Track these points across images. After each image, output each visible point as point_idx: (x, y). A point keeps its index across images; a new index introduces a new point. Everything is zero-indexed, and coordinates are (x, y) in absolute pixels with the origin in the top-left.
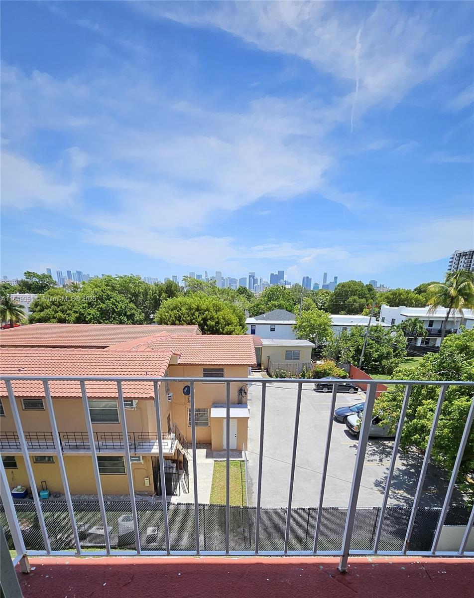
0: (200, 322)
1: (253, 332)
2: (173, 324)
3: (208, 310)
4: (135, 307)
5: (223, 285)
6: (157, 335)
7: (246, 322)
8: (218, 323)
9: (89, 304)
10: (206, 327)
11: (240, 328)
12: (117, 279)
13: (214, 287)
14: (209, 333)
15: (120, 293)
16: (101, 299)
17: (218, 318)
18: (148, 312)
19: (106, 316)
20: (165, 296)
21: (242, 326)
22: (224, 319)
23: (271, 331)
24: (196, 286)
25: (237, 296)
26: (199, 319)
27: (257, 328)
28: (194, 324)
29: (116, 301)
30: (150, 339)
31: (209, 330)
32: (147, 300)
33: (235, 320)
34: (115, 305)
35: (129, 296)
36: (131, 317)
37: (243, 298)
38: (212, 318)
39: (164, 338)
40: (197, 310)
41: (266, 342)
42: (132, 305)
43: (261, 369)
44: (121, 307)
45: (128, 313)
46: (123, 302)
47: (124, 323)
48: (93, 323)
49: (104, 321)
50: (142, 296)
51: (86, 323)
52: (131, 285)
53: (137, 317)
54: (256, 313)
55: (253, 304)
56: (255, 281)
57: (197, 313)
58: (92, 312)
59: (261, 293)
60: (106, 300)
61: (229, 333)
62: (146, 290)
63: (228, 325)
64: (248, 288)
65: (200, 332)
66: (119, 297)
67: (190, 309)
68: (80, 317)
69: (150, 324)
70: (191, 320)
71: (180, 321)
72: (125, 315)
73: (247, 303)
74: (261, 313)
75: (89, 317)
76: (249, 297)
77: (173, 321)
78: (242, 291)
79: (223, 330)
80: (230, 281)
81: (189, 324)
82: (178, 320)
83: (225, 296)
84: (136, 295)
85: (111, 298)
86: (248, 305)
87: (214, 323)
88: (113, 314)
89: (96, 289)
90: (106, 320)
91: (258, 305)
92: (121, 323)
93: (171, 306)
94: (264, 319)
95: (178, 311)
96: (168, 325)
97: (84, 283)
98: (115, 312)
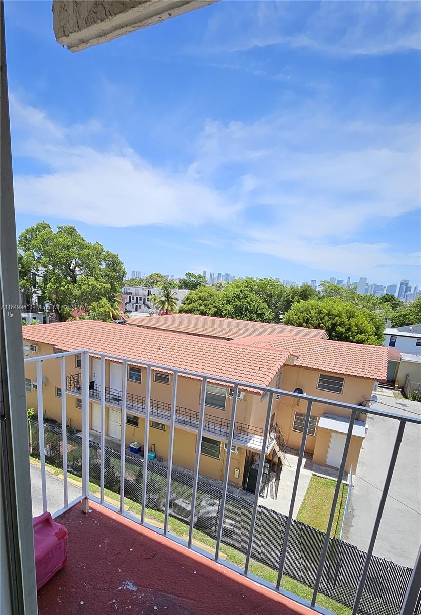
0: (328, 327)
1: (392, 344)
2: (300, 326)
3: (339, 315)
4: (267, 307)
5: (367, 291)
6: (280, 335)
7: (384, 332)
8: (349, 330)
9: (228, 301)
10: (334, 333)
11: (374, 338)
12: (257, 281)
13: (353, 293)
14: (336, 339)
15: (256, 293)
16: (238, 297)
17: (350, 325)
18: (278, 312)
19: (239, 313)
20: (297, 299)
21: (379, 335)
22: (357, 326)
23: (417, 345)
24: (333, 291)
25: (380, 303)
26: (328, 324)
27: (398, 341)
28: (322, 328)
29: (251, 300)
30: (272, 338)
31: (336, 336)
32: (280, 302)
33: (371, 328)
34: (249, 303)
35: (264, 296)
36: (260, 315)
37: (387, 306)
38: (342, 324)
39: (286, 338)
40: (328, 314)
41: (406, 357)
42: (265, 305)
43: (394, 386)
44: (254, 306)
45: (259, 312)
46: (257, 302)
47: (253, 320)
48: (227, 318)
49: (236, 316)
50: (276, 297)
51: (222, 316)
52: (269, 287)
53: (266, 317)
54: (401, 323)
55: (399, 314)
56: (408, 289)
57: (326, 318)
58: (228, 308)
59: (413, 302)
60: (243, 298)
61: (361, 342)
62: (281, 292)
63: (361, 333)
64: (396, 296)
65: (326, 337)
66: (256, 297)
67: (320, 313)
68: (217, 311)
69: (278, 323)
70: (319, 324)
71: (307, 324)
72: (256, 313)
73: (391, 312)
74: (408, 325)
75: (225, 312)
76: (395, 305)
77: (300, 323)
78: (388, 299)
79: (354, 338)
80: (375, 288)
81: (316, 328)
82: (306, 323)
83: (365, 303)
84: (270, 296)
85: (247, 297)
86: (392, 314)
87: (344, 330)
88: (246, 312)
89: (236, 289)
90: (239, 316)
91: (406, 315)
92: (251, 320)
93: (302, 309)
94: (410, 331)
95: (307, 314)
96: (294, 326)
97: (228, 284)
98: (248, 310)
